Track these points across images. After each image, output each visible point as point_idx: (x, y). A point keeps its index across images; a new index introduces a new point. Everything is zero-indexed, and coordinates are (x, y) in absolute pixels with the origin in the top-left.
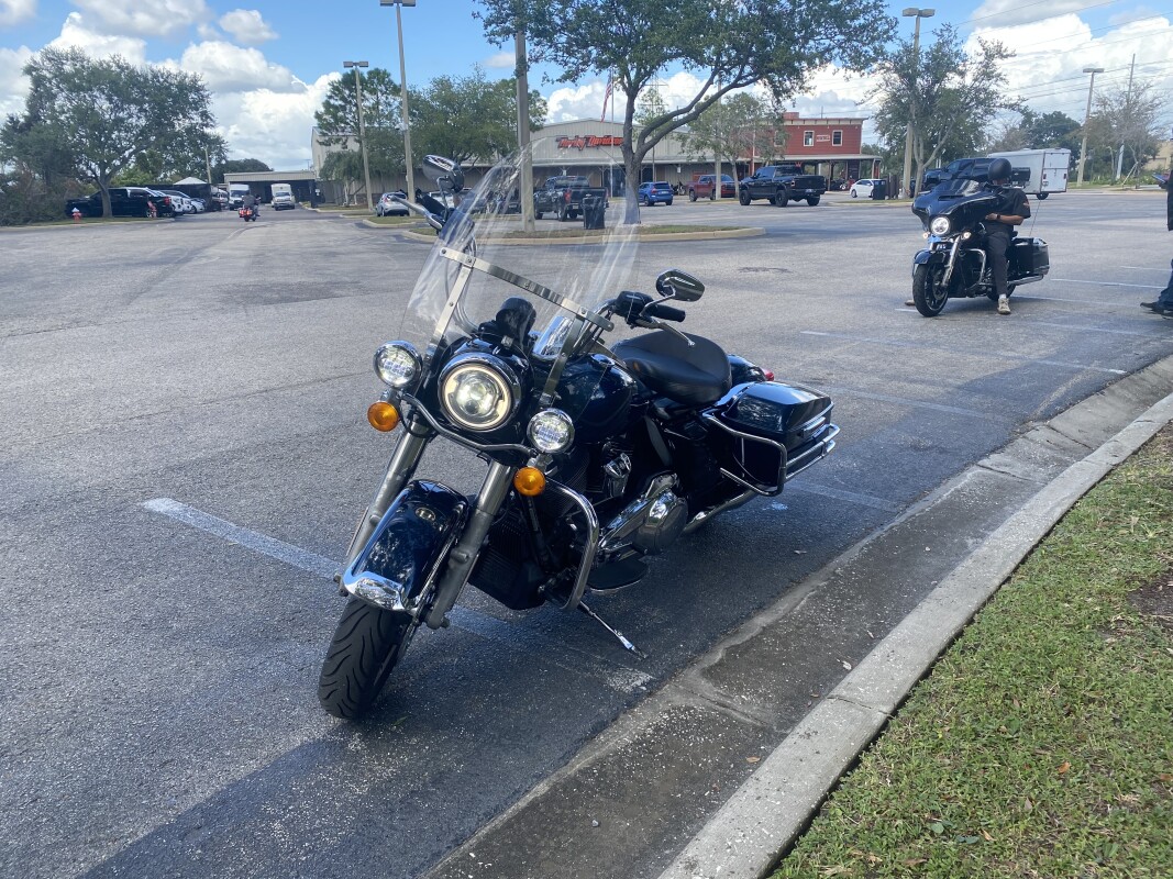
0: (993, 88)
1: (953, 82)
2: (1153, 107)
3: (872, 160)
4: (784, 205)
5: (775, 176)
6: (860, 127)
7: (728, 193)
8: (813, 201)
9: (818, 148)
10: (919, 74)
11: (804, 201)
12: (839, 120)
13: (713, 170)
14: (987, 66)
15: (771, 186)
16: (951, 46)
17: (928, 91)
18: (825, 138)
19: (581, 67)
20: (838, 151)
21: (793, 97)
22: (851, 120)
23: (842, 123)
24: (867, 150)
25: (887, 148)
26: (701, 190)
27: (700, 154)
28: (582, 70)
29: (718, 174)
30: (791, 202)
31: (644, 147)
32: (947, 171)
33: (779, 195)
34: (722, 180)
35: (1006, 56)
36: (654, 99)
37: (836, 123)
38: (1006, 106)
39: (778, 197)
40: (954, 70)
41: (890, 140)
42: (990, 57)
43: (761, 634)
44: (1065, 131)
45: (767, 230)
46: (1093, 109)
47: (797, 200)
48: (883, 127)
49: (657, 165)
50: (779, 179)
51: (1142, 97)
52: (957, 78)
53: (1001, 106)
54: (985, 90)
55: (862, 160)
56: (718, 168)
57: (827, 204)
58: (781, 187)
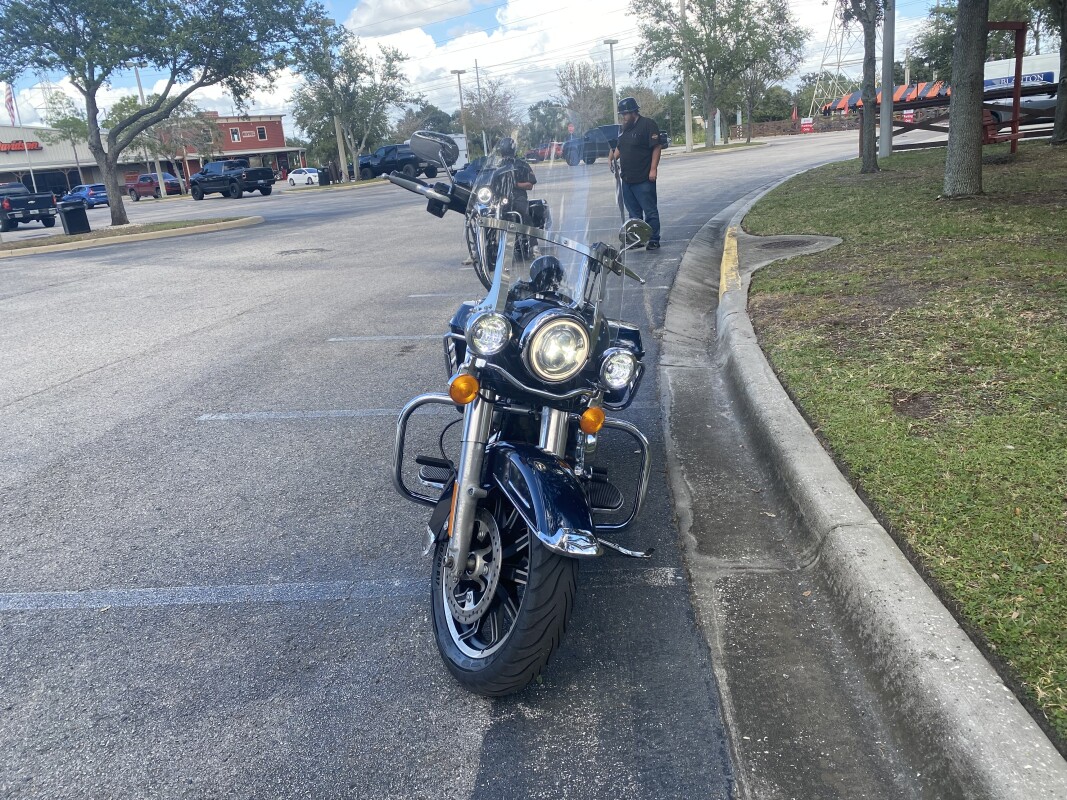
0: (398, 85)
1: (365, 81)
2: (506, 99)
3: (297, 152)
4: (240, 196)
5: (223, 171)
6: (280, 122)
7: (174, 189)
8: (266, 191)
9: (246, 144)
10: (336, 75)
11: (257, 192)
12: (260, 117)
13: (153, 169)
14: (389, 68)
15: (222, 180)
16: (358, 51)
17: (345, 89)
18: (250, 134)
19: (16, 67)
20: (265, 145)
21: (251, 96)
22: (271, 117)
23: (263, 120)
24: (290, 143)
25: (309, 141)
26: (142, 190)
27: (135, 154)
28: (18, 71)
29: (159, 173)
30: (245, 193)
31: (117, 147)
32: (376, 156)
33: (233, 188)
34: (164, 178)
35: (402, 59)
36: (65, 101)
37: (258, 120)
38: (411, 101)
39: (231, 189)
40: (363, 70)
41: (310, 132)
42: (389, 60)
43: (695, 513)
44: (440, 121)
45: (265, 217)
46: (465, 102)
47: (251, 191)
48: (302, 121)
49: (83, 168)
50: (229, 172)
51: (496, 92)
52: (368, 78)
53: (407, 101)
54: (393, 88)
55: (289, 152)
56: (158, 167)
57: (279, 193)
58: (232, 180)
